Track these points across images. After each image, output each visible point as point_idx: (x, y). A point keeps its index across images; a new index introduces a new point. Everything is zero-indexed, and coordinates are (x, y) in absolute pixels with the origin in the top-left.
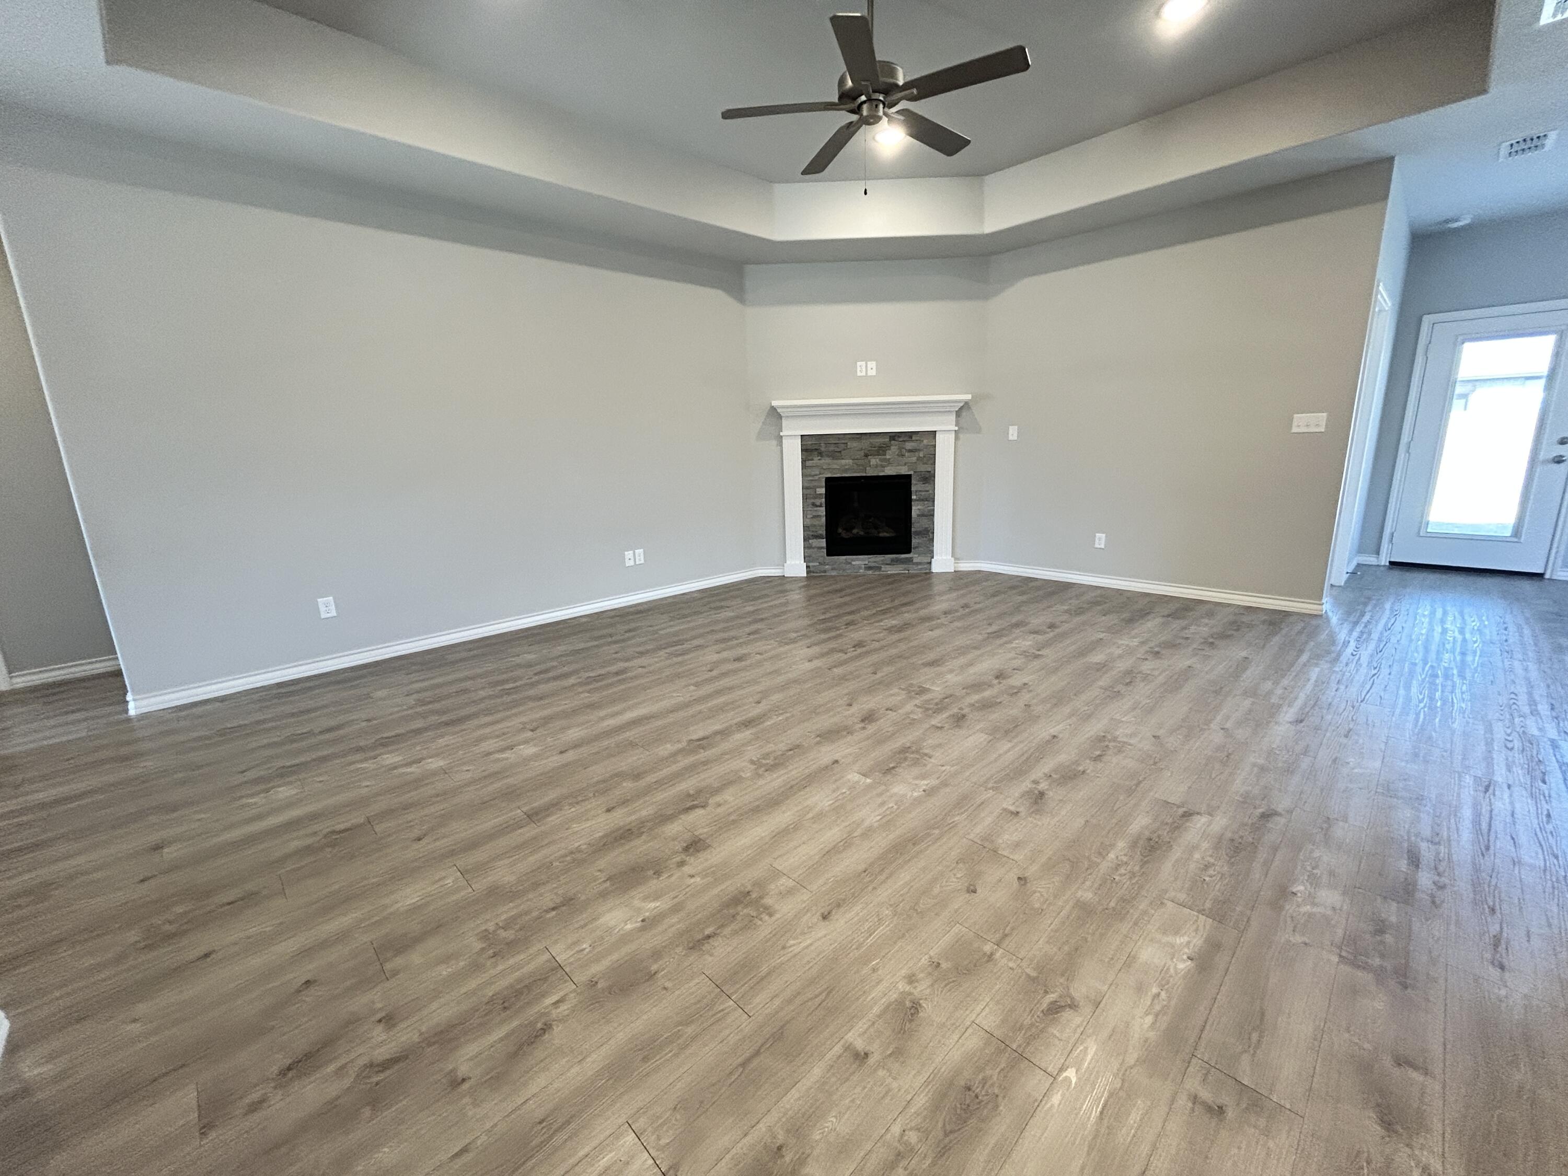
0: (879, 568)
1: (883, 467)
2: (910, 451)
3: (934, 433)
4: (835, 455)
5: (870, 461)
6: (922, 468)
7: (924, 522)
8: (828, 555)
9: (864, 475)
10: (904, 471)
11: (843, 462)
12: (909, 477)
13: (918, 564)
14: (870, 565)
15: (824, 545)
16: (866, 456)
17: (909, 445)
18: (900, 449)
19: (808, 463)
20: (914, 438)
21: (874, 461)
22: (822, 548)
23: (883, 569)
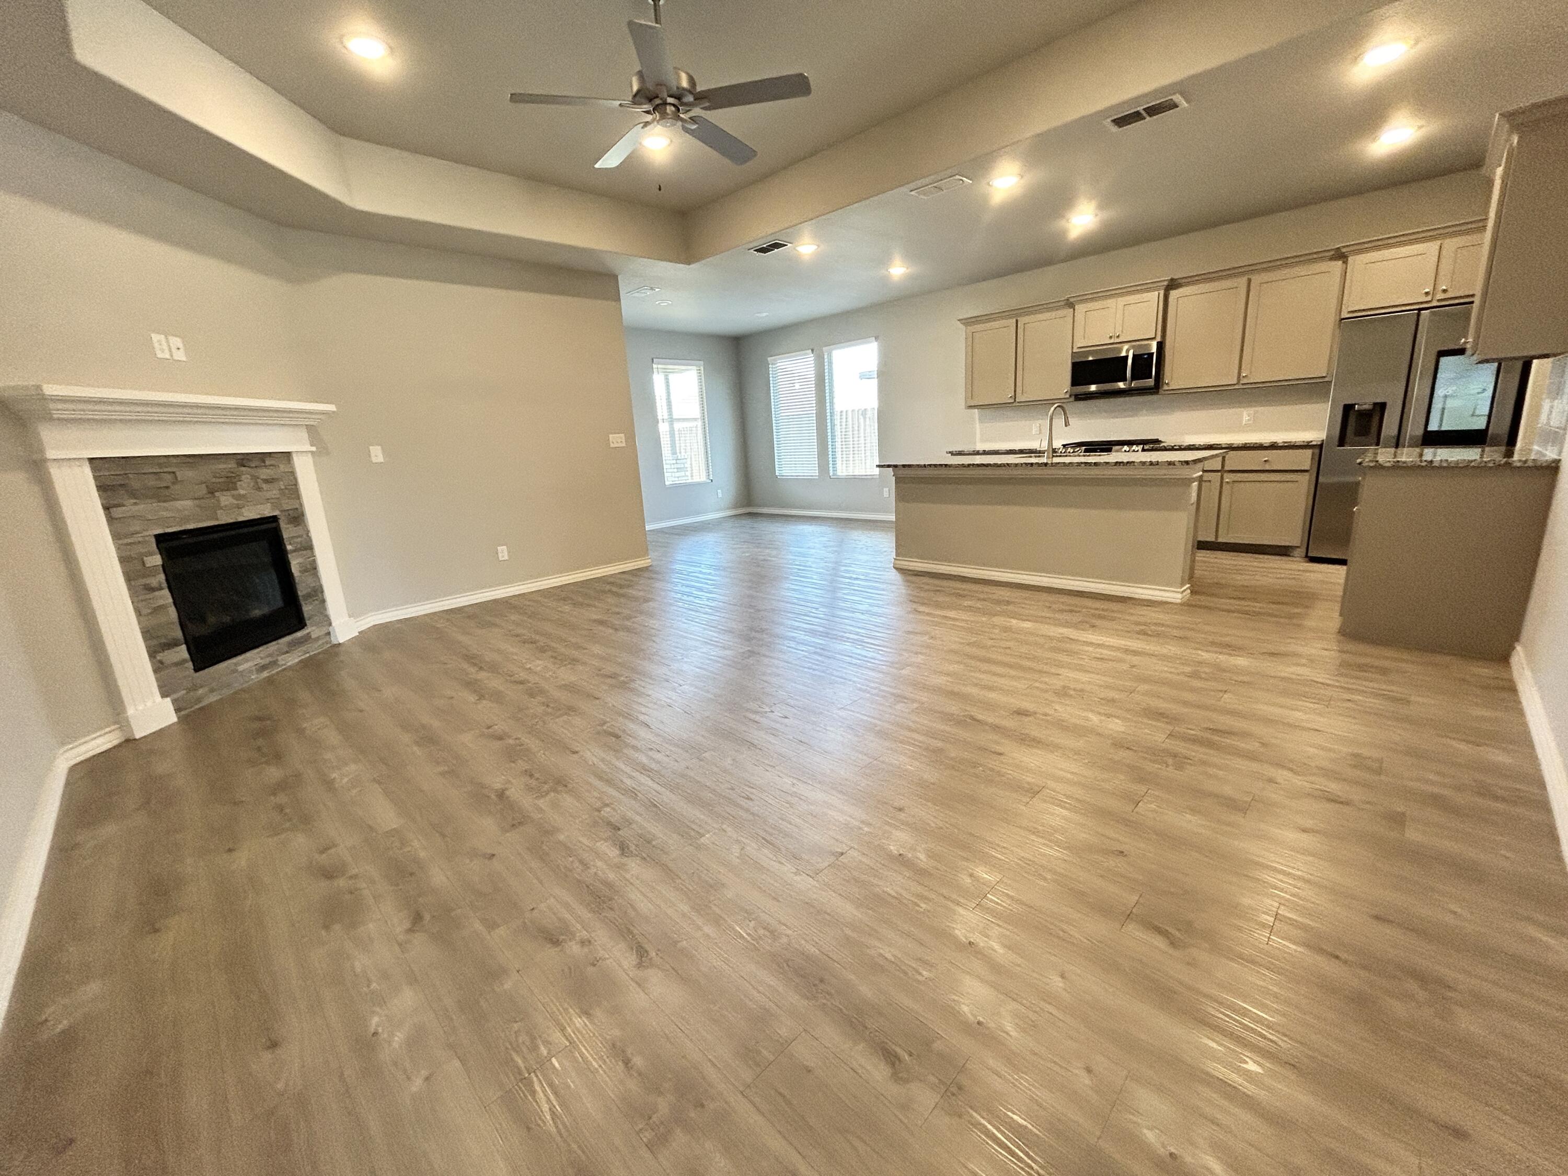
0: (274, 663)
1: (239, 507)
2: (266, 481)
3: (288, 454)
4: (161, 494)
5: (218, 501)
6: (288, 505)
7: (310, 580)
8: (197, 669)
9: (216, 523)
10: (266, 511)
11: (179, 504)
12: (274, 519)
13: (318, 638)
14: (263, 662)
15: (186, 655)
16: (211, 492)
17: (264, 473)
18: (255, 478)
19: (117, 512)
20: (267, 463)
21: (225, 499)
22: (184, 661)
23: (280, 663)
